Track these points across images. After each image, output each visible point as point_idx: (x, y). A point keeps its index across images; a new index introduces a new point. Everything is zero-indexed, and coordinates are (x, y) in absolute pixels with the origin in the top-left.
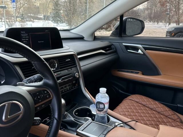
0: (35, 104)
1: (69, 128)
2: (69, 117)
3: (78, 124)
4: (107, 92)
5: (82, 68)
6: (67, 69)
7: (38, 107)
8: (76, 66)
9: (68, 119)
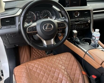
0: (58, 27)
1: (76, 44)
2: (78, 40)
3: (80, 43)
4: (99, 32)
5: (94, 18)
6: (84, 17)
7: (59, 29)
8: (91, 17)
9: (77, 40)
